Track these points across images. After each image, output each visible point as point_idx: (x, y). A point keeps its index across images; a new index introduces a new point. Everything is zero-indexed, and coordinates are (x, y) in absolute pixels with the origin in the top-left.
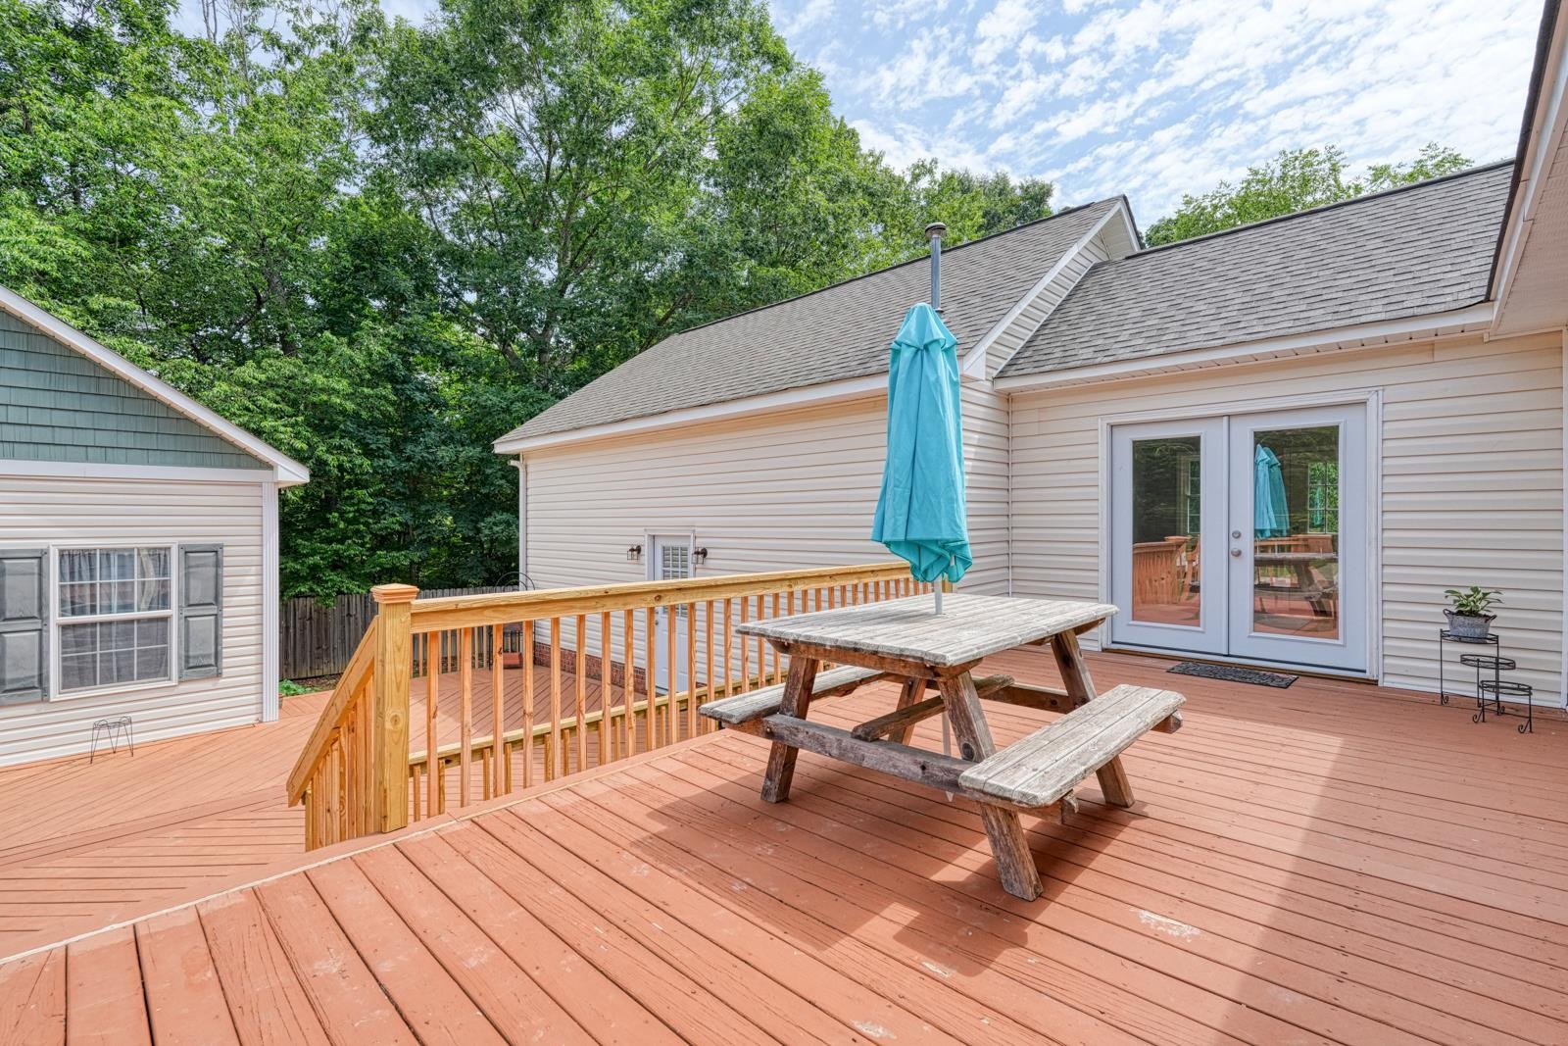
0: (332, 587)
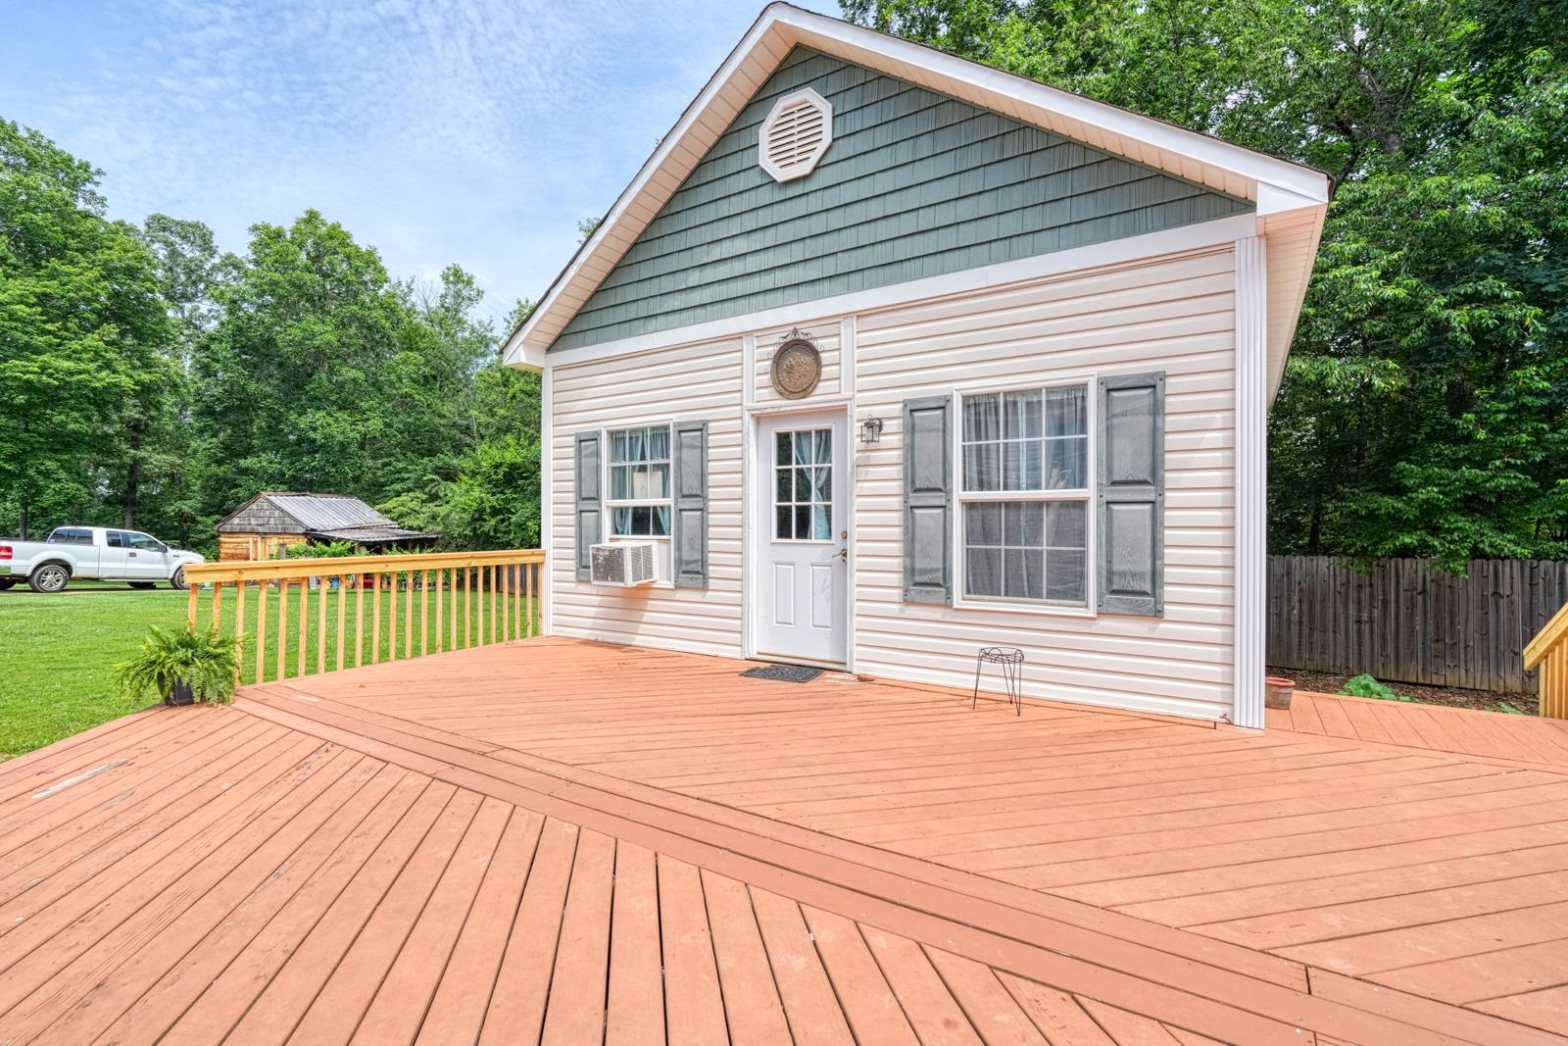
0: (1462, 540)
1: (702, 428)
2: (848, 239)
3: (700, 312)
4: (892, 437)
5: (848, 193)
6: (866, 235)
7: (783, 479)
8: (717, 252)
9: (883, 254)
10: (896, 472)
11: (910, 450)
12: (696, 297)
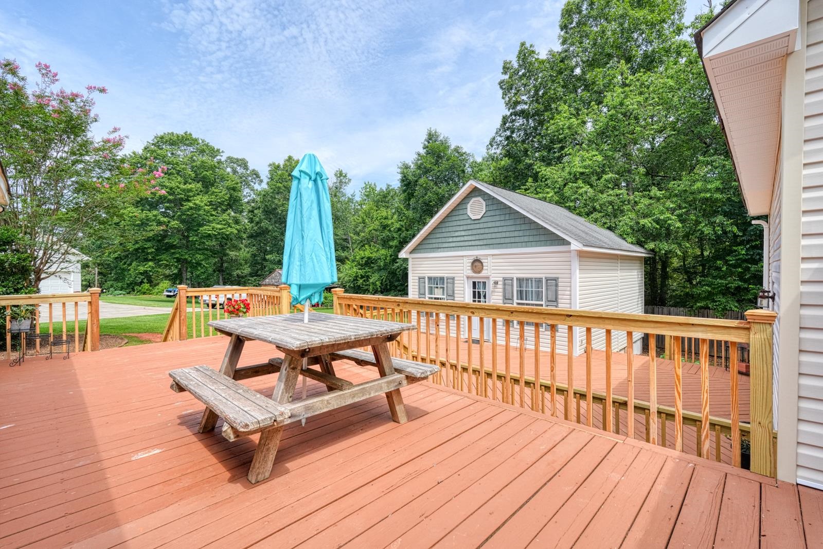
1: (453, 279)
2: (489, 236)
3: (452, 249)
4: (500, 286)
5: (490, 225)
6: (494, 236)
7: (474, 293)
8: (457, 234)
9: (498, 241)
10: (501, 294)
11: (504, 289)
12: (451, 245)
